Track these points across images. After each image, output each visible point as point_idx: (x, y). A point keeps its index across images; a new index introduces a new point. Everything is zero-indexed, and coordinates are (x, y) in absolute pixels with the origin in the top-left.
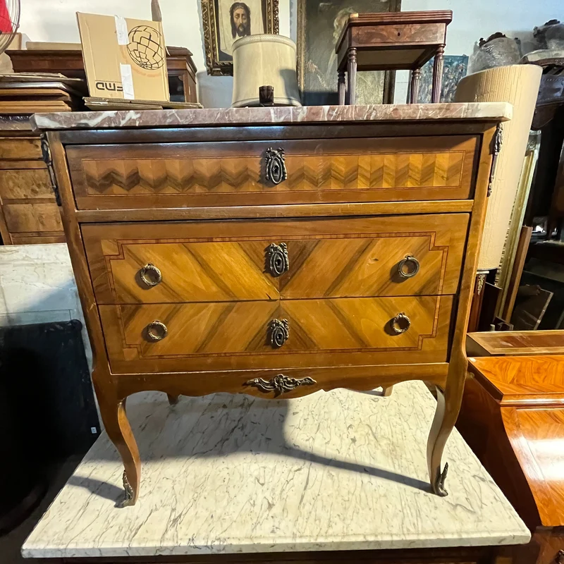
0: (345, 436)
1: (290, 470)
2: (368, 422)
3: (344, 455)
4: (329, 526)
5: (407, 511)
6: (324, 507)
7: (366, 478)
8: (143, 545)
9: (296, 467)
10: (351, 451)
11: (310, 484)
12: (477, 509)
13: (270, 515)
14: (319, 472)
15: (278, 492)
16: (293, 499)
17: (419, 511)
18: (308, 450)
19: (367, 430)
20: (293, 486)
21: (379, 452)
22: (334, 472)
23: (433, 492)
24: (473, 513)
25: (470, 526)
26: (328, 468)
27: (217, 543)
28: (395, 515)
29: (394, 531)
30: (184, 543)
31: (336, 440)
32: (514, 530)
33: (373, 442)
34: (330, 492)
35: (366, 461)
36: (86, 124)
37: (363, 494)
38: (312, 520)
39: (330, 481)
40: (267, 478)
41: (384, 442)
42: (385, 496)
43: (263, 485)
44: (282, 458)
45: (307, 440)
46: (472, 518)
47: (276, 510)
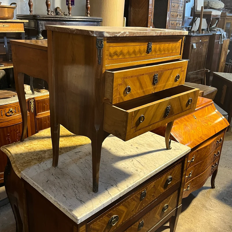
0: (133, 148)
1: (130, 162)
2: (135, 142)
3: (139, 152)
4: (155, 166)
5: (167, 155)
6: (149, 164)
7: (151, 154)
8: (116, 195)
9: (131, 161)
10: (140, 150)
11: (140, 162)
12: (179, 148)
13: (139, 172)
14: (138, 158)
15: (134, 167)
16: (140, 166)
17: (169, 154)
18: (128, 155)
19: (137, 144)
20: (136, 164)
21: (146, 147)
22: (142, 156)
23: (168, 149)
24: (179, 149)
25: (181, 152)
26: (139, 157)
27: (134, 183)
28: (166, 157)
29: (169, 160)
30: (126, 188)
31: (132, 150)
32: (188, 148)
33: (142, 146)
34: (147, 161)
35: (147, 151)
36: (117, 35)
37: (155, 157)
38: (150, 167)
39: (143, 159)
40: (127, 166)
41: (145, 145)
42: (159, 155)
43: (128, 168)
44: (124, 161)
45: (124, 153)
46: (180, 150)
47: (139, 170)
